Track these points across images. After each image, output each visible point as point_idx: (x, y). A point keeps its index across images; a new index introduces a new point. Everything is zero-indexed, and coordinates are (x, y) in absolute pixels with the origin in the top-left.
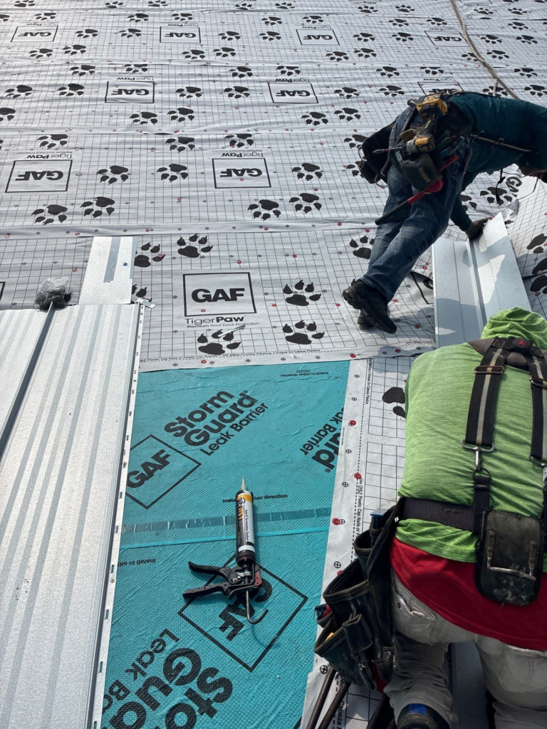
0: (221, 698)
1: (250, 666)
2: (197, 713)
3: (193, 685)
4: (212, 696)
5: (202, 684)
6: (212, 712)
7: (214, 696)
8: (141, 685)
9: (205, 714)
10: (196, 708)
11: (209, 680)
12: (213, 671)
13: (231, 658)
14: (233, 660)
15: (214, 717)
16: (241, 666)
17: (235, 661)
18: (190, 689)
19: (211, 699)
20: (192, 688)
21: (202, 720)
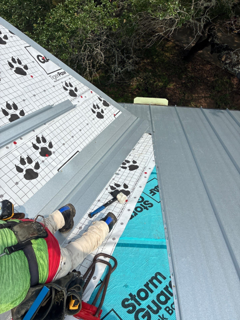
0: (127, 300)
1: (112, 311)
2: (136, 295)
3: (138, 307)
4: (130, 302)
5: (134, 307)
6: (131, 295)
7: (130, 301)
8: (160, 311)
9: (133, 295)
10: (137, 298)
11: (131, 308)
12: (129, 312)
13: (121, 317)
14: (120, 316)
15: (130, 293)
16: (117, 312)
17: (119, 315)
18: (139, 306)
19: (130, 300)
20: (138, 306)
21: (135, 293)
